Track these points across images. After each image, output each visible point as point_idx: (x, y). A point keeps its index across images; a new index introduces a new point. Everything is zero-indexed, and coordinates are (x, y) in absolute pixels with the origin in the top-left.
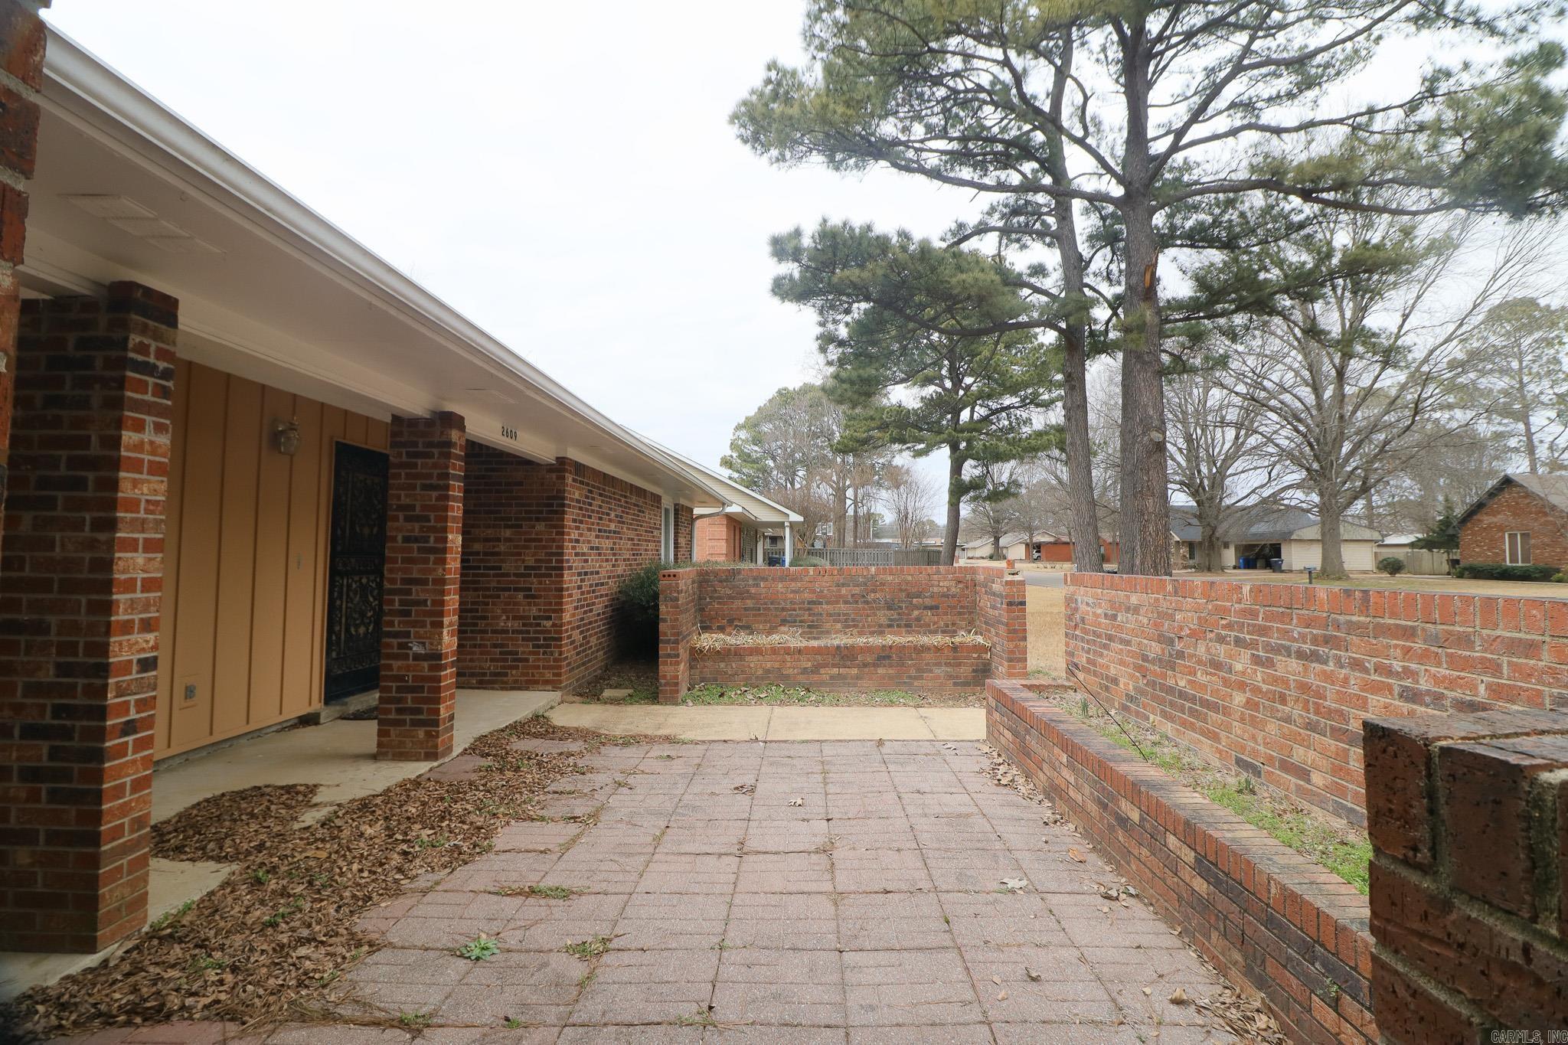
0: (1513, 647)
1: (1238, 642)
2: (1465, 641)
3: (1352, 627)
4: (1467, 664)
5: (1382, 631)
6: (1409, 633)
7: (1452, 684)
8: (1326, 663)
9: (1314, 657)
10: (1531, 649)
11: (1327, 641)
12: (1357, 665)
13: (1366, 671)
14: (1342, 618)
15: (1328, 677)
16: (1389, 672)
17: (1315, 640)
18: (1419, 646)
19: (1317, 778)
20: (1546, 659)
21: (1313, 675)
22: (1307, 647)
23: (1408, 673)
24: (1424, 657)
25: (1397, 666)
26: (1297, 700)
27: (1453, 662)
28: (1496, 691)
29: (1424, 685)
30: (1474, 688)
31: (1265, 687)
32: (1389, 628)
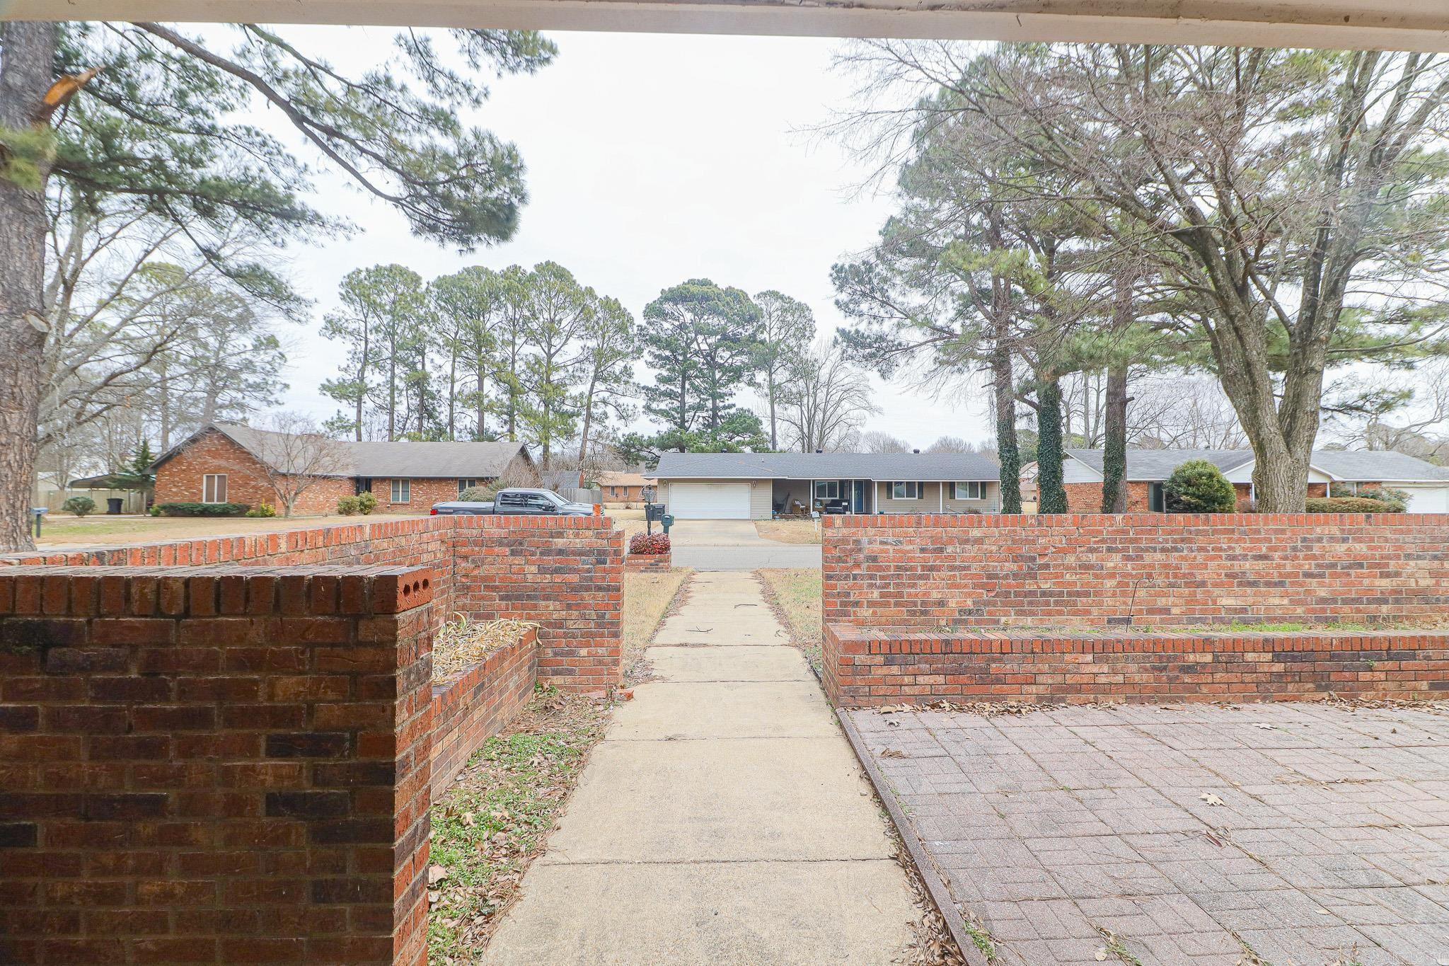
0: (1277, 531)
1: (1109, 550)
2: (1258, 531)
3: (1198, 532)
4: (1259, 540)
5: (1215, 532)
6: (1233, 531)
7: (1251, 549)
8: (1182, 551)
9: (1175, 549)
10: (1283, 531)
11: (1183, 540)
12: (1201, 549)
13: (1208, 551)
14: (1193, 528)
15: (1183, 558)
16: (1221, 549)
17: (1175, 541)
18: (1236, 536)
19: (1175, 611)
20: (1289, 534)
21: (1173, 559)
22: (1169, 546)
23: (1230, 548)
24: (1237, 541)
25: (1225, 546)
26: (1161, 574)
27: (1252, 541)
28: (1269, 549)
29: (1238, 552)
30: (1260, 549)
31: (1134, 573)
32: (1220, 530)
